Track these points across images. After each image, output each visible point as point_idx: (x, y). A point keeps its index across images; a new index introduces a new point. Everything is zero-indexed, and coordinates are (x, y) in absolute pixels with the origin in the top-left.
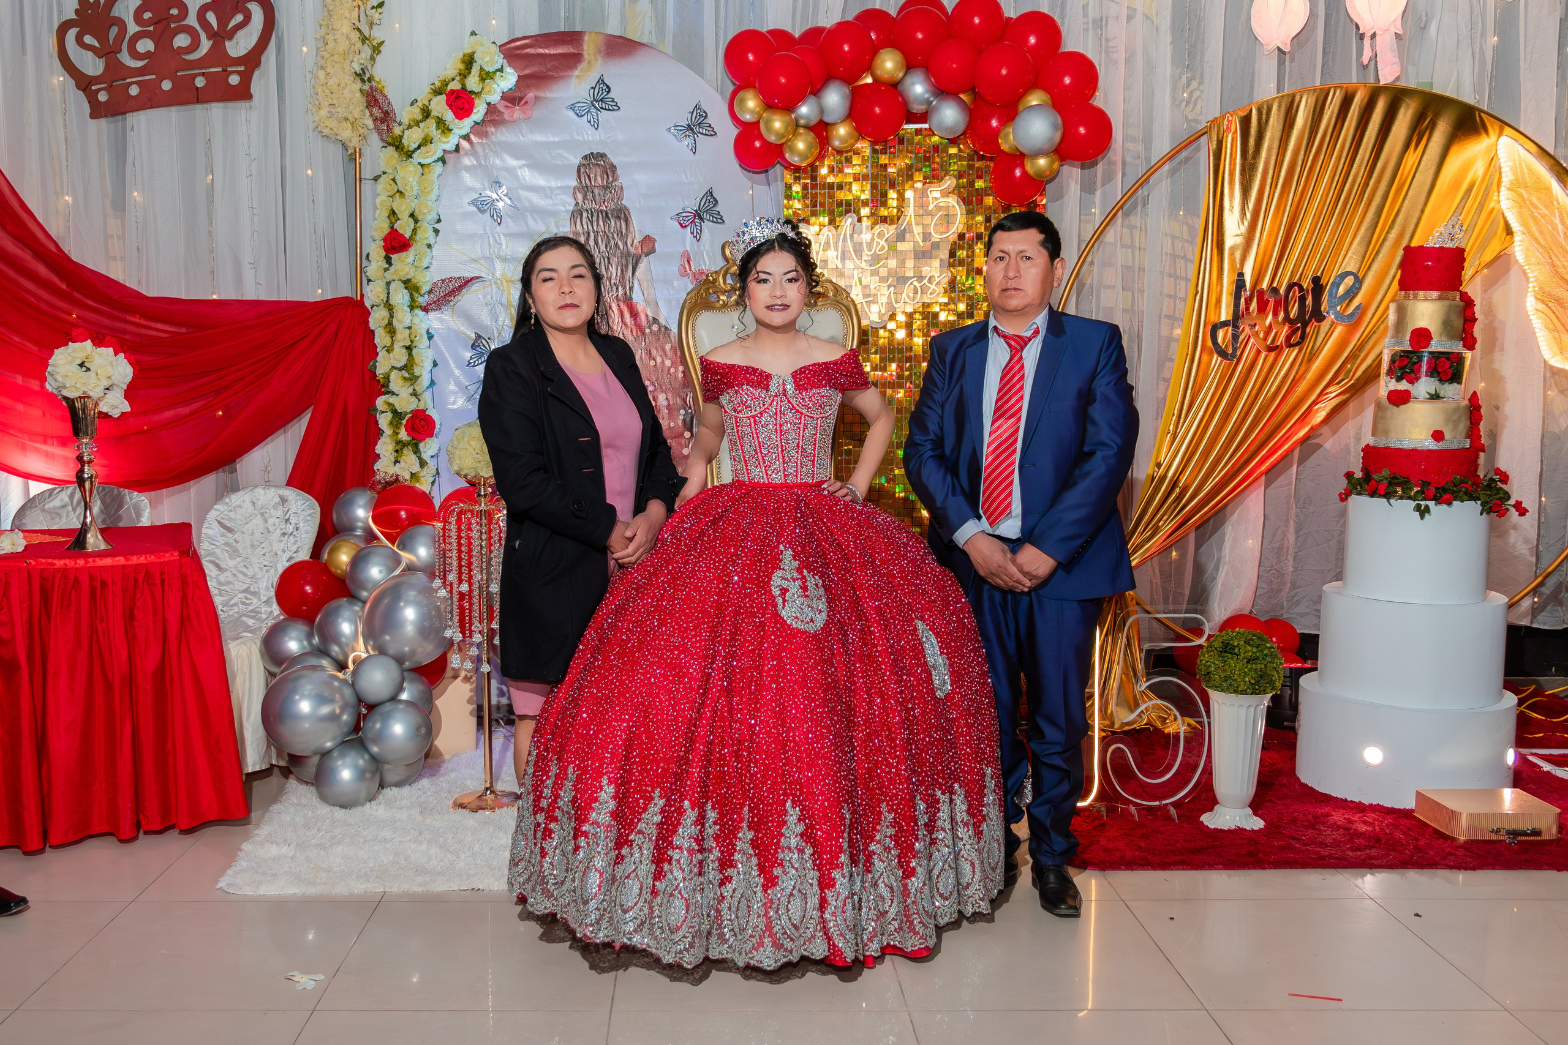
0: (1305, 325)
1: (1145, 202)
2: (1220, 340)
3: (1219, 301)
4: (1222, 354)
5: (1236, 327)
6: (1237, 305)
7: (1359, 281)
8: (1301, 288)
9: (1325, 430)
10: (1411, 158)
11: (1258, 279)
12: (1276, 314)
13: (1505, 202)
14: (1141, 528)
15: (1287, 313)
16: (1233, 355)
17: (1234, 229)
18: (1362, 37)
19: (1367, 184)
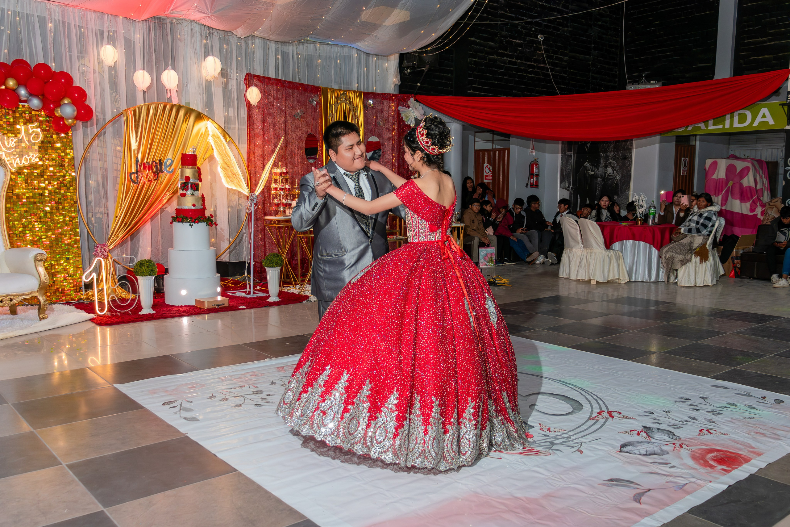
0: (158, 174)
1: (105, 133)
2: (133, 178)
3: (131, 166)
4: (134, 182)
5: (137, 174)
6: (137, 167)
7: (172, 162)
8: (156, 163)
9: (167, 205)
10: (184, 126)
11: (143, 159)
12: (149, 170)
13: (211, 140)
14: (113, 236)
15: (152, 170)
16: (137, 183)
17: (134, 145)
18: (167, 90)
19: (172, 133)
